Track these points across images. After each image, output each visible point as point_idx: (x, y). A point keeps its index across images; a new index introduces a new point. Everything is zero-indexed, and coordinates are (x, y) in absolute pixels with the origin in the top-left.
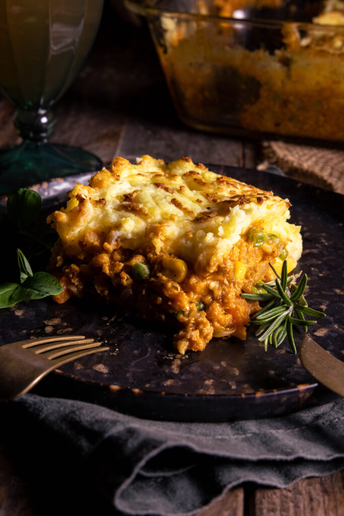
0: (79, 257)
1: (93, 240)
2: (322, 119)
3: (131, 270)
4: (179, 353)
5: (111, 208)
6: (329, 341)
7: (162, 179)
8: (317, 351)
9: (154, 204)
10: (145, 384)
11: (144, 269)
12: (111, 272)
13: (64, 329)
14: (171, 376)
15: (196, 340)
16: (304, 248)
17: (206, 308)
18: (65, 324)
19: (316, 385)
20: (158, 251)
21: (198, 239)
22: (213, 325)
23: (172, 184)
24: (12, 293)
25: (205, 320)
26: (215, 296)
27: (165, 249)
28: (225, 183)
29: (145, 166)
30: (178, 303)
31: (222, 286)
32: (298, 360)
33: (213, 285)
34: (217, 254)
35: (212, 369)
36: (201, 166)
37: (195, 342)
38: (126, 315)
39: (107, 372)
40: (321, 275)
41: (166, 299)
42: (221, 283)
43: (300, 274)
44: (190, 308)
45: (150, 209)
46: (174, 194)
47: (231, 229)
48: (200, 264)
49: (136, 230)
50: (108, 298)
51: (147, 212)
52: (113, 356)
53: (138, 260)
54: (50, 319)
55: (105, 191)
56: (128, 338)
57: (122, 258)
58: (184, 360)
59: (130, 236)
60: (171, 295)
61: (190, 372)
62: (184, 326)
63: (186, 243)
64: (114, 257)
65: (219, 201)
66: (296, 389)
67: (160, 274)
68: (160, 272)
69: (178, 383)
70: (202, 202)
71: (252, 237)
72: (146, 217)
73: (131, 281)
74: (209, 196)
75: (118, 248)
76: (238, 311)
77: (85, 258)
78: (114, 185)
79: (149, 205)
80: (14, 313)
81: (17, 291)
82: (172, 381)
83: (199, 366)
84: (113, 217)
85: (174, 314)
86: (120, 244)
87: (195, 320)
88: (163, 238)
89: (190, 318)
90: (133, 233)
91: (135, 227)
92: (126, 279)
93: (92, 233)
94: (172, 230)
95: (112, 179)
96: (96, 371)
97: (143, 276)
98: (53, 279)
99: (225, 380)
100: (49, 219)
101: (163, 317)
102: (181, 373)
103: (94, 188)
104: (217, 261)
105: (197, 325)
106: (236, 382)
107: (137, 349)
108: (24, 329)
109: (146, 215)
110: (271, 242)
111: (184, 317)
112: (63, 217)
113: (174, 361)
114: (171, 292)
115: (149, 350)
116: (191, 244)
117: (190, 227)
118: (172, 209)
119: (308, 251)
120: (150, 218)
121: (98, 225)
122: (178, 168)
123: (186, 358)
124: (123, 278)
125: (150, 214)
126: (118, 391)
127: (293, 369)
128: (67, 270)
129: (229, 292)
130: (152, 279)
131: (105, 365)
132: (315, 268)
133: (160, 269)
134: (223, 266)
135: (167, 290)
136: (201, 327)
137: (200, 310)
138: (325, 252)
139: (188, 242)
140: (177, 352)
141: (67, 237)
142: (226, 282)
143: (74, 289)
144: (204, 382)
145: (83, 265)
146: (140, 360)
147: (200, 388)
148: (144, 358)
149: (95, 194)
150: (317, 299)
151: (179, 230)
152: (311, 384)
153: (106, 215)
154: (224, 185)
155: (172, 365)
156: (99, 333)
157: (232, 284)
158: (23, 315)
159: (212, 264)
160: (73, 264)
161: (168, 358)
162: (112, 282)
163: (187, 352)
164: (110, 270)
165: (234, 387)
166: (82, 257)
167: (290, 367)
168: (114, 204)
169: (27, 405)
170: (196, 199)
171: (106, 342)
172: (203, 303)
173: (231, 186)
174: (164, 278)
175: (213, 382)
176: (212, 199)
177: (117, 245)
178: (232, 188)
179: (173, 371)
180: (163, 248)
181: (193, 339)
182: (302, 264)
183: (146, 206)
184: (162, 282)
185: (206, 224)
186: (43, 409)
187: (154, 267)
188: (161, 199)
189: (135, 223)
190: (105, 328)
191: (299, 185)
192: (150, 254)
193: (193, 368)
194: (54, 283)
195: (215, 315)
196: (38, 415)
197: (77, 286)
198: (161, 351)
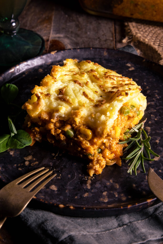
0: (39, 124)
1: (45, 116)
2: (155, 13)
3: (64, 133)
4: (90, 176)
5: (53, 99)
6: (161, 164)
7: (78, 77)
8: (156, 178)
9: (74, 96)
10: (75, 197)
11: (71, 134)
12: (55, 134)
13: (34, 163)
14: (87, 191)
15: (98, 170)
16: (147, 102)
17: (102, 152)
18: (34, 159)
19: (156, 199)
20: (77, 123)
21: (97, 118)
22: (105, 160)
23: (82, 79)
24: (7, 141)
25: (102, 158)
26: (106, 146)
27: (81, 122)
28: (109, 78)
29: (68, 66)
30: (89, 151)
31: (109, 141)
32: (146, 177)
33: (105, 141)
34: (107, 129)
35: (106, 185)
36: (96, 64)
37: (97, 171)
38: (63, 153)
39: (57, 190)
40: (156, 119)
41: (83, 149)
42: (109, 140)
43: (146, 120)
44: (94, 153)
45: (72, 99)
46: (84, 87)
47: (113, 113)
48: (98, 132)
49: (66, 112)
50: (54, 145)
51: (71, 102)
52: (59, 179)
53: (68, 128)
54: (27, 156)
55: (50, 88)
56: (65, 167)
57: (60, 125)
58: (93, 180)
59: (63, 116)
60: (85, 148)
61: (96, 188)
62: (92, 161)
63: (91, 120)
64: (56, 125)
65: (106, 91)
66: (146, 202)
67: (79, 136)
68: (79, 135)
69: (90, 195)
70: (98, 92)
71: (123, 112)
72: (70, 104)
73: (65, 138)
74: (101, 87)
75: (58, 120)
76: (117, 152)
77: (42, 124)
78: (54, 85)
79: (72, 97)
80: (10, 153)
81: (10, 140)
82: (87, 193)
83: (100, 184)
84: (55, 104)
85: (86, 155)
86: (59, 119)
87: (97, 158)
88: (80, 117)
89: (94, 158)
90: (65, 114)
91: (66, 110)
92: (62, 137)
93: (45, 113)
94: (84, 112)
95: (53, 81)
96: (51, 190)
97: (71, 136)
98: (27, 134)
99: (112, 192)
100: (23, 107)
101: (81, 156)
102: (91, 189)
103: (44, 86)
104: (107, 132)
105: (98, 161)
106: (118, 193)
107: (70, 174)
108: (15, 164)
109: (71, 104)
110: (132, 110)
111: (92, 157)
112: (30, 107)
113: (88, 181)
114: (85, 146)
115: (76, 174)
116: (94, 120)
117: (93, 110)
118: (83, 99)
119: (149, 103)
120: (73, 105)
121: (47, 109)
122: (84, 65)
123: (93, 179)
124: (61, 137)
125: (73, 103)
126: (63, 208)
127: (144, 183)
128: (33, 131)
129: (113, 143)
130: (76, 139)
131: (55, 185)
132: (153, 115)
133: (79, 134)
134: (110, 134)
135: (83, 145)
136: (100, 161)
137: (99, 153)
138: (158, 104)
139: (92, 119)
140: (89, 175)
141: (33, 116)
142: (111, 139)
143: (37, 139)
144: (103, 193)
145: (41, 128)
146: (72, 181)
147: (101, 198)
148: (73, 180)
149: (45, 90)
150: (154, 136)
151: (87, 112)
152: (153, 198)
153: (51, 103)
154: (108, 79)
155: (87, 184)
156: (51, 164)
157: (114, 139)
158: (14, 154)
159: (104, 133)
160: (36, 127)
161: (85, 179)
162: (56, 138)
163: (94, 175)
164: (54, 133)
165: (117, 196)
166: (40, 124)
167: (143, 181)
168: (55, 97)
169: (21, 217)
170: (95, 91)
171: (55, 170)
172: (100, 149)
173: (112, 80)
174: (81, 139)
175: (107, 193)
176: (102, 89)
177: (57, 119)
178: (112, 81)
179: (88, 188)
180: (80, 121)
181: (97, 170)
182: (146, 112)
183: (70, 98)
184: (80, 141)
185: (101, 108)
186: (29, 219)
187: (76, 132)
188: (78, 93)
189: (65, 108)
190: (53, 161)
191: (144, 60)
192: (74, 125)
193: (97, 185)
194: (28, 136)
195: (106, 156)
196: (27, 223)
197: (39, 138)
198: (81, 175)
